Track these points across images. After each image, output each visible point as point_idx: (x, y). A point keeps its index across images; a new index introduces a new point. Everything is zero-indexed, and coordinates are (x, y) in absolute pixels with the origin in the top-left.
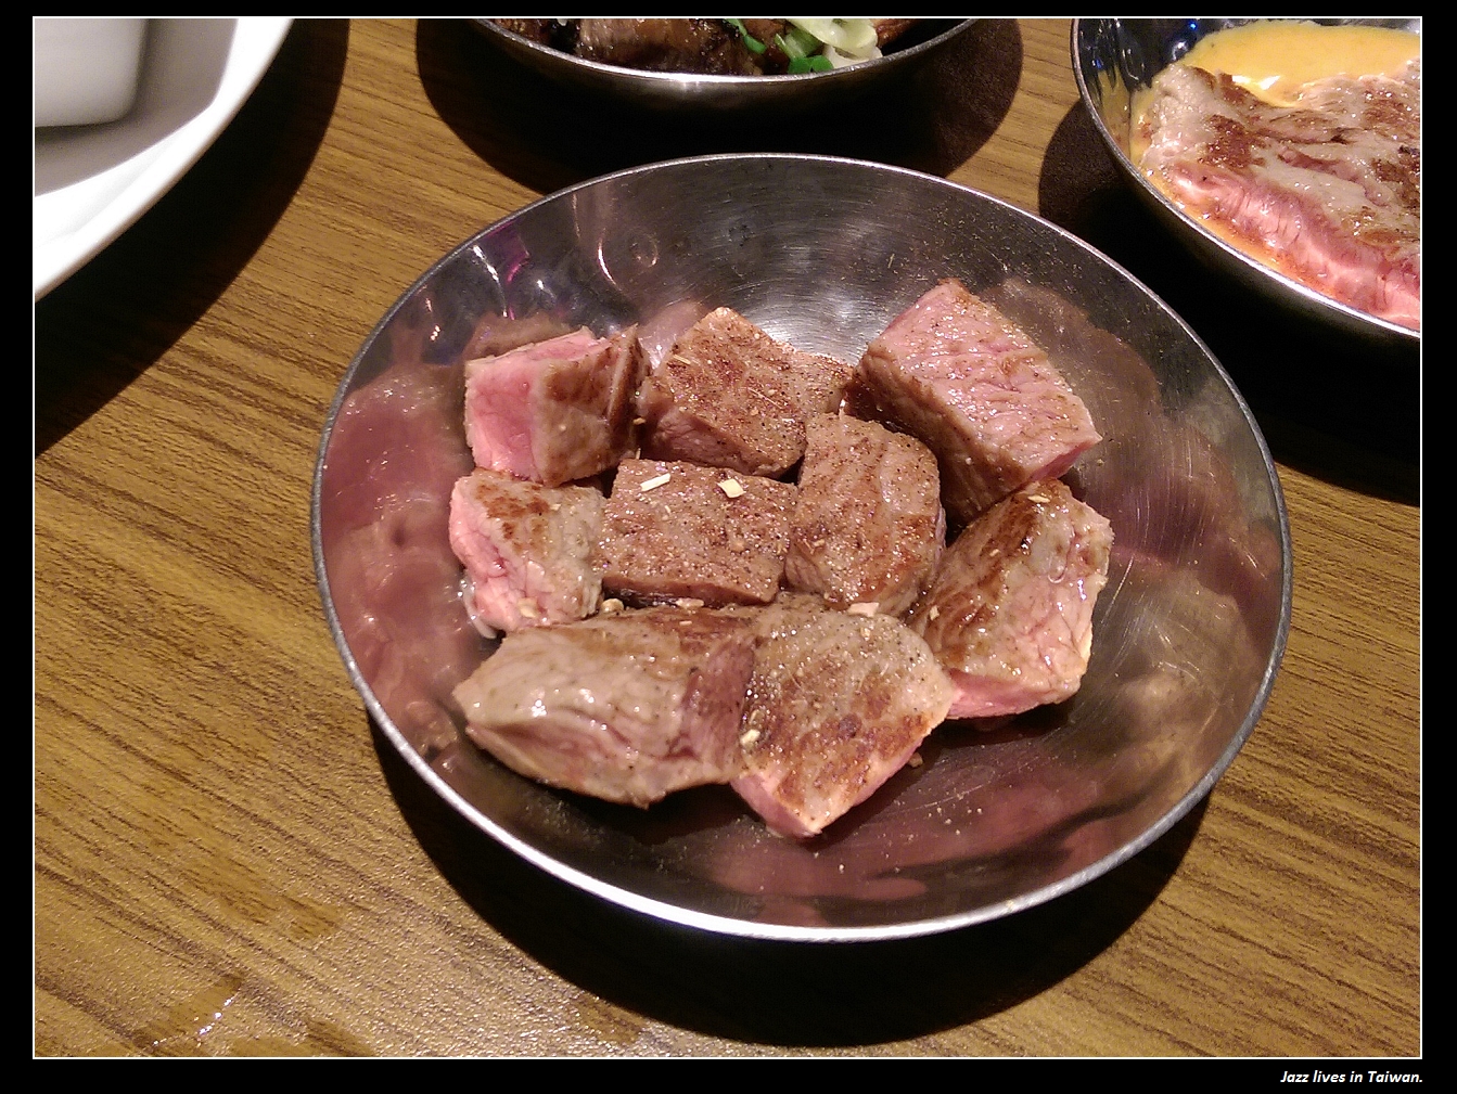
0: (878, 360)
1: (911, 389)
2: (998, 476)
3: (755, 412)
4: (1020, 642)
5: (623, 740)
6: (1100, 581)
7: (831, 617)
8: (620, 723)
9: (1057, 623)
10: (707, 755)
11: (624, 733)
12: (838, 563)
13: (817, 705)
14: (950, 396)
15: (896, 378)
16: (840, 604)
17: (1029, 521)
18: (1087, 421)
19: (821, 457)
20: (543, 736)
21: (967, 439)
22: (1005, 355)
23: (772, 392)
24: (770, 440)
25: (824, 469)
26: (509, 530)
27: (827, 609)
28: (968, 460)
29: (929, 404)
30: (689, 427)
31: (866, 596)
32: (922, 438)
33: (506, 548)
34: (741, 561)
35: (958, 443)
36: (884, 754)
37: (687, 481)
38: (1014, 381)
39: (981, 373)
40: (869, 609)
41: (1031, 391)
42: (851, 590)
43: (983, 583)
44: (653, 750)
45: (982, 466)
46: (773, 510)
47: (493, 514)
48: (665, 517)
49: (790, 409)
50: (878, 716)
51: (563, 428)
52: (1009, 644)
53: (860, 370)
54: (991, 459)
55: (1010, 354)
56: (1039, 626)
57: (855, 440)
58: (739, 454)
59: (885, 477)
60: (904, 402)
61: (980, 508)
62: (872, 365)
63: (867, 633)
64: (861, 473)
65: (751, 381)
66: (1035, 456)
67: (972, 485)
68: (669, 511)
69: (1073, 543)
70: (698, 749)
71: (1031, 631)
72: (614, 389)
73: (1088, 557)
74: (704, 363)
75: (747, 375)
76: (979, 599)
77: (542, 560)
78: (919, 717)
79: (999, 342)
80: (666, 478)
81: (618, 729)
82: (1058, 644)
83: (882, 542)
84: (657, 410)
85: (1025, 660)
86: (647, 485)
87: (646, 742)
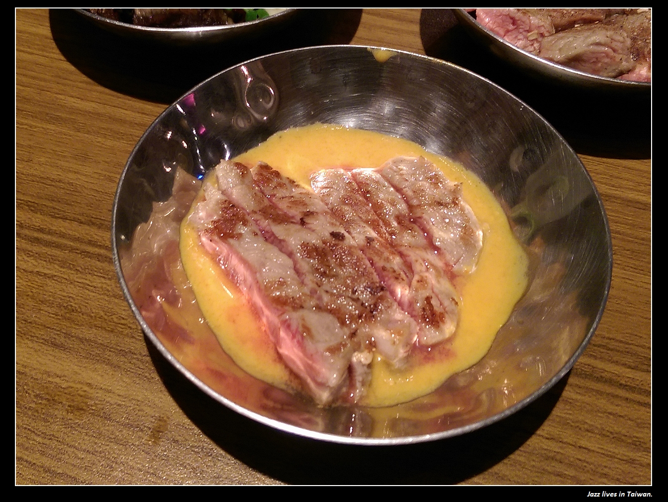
5: (614, 51)
20: (585, 58)
81: (613, 47)
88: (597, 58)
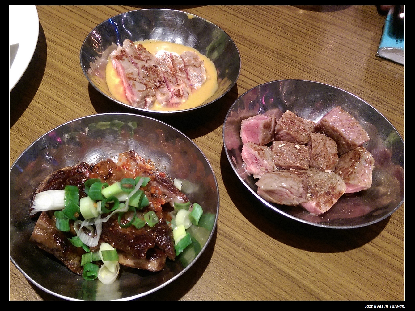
0: (325, 122)
1: (333, 128)
2: (351, 146)
3: (299, 132)
4: (360, 178)
5: (292, 193)
6: (373, 167)
7: (321, 173)
8: (292, 190)
9: (365, 174)
10: (304, 198)
11: (293, 192)
12: (321, 162)
13: (322, 189)
14: (341, 130)
15: (329, 126)
16: (323, 170)
17: (360, 154)
18: (367, 135)
19: (315, 141)
20: (276, 192)
21: (344, 138)
22: (351, 122)
23: (302, 128)
24: (303, 137)
25: (317, 143)
26: (259, 153)
27: (320, 171)
28: (344, 143)
29: (336, 131)
30: (286, 134)
31: (327, 168)
32: (333, 138)
33: (258, 157)
34: (301, 161)
35: (342, 139)
36: (335, 199)
37: (288, 145)
38: (353, 127)
39: (347, 125)
40: (329, 171)
41: (357, 129)
42: (325, 168)
43: (351, 166)
44: (297, 195)
45: (347, 143)
46: (306, 151)
47: (255, 151)
48: (285, 152)
49: (306, 131)
50: (334, 191)
51: (265, 134)
52: (358, 178)
53: (320, 124)
54: (350, 143)
55: (352, 122)
56: (363, 175)
57: (321, 138)
58: (296, 140)
59: (327, 145)
60: (330, 130)
61: (345, 152)
62: (323, 123)
63: (329, 176)
64: (323, 145)
65: (298, 126)
66: (359, 142)
67: (344, 147)
68: (285, 151)
69: (368, 159)
70: (303, 196)
71: (361, 176)
72: (272, 127)
73: (370, 162)
74: (288, 121)
75: (296, 124)
76: (351, 170)
77: (266, 160)
78: (341, 192)
79: (349, 119)
80: (284, 144)
81: (291, 191)
82: (366, 178)
83: (329, 158)
84: (279, 131)
85: (361, 181)
86: (280, 146)
87: (297, 194)
88: (282, 194)
